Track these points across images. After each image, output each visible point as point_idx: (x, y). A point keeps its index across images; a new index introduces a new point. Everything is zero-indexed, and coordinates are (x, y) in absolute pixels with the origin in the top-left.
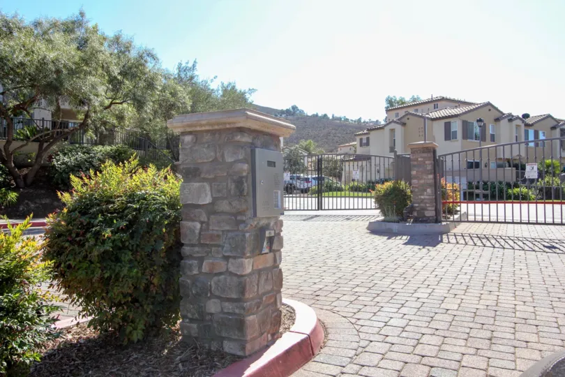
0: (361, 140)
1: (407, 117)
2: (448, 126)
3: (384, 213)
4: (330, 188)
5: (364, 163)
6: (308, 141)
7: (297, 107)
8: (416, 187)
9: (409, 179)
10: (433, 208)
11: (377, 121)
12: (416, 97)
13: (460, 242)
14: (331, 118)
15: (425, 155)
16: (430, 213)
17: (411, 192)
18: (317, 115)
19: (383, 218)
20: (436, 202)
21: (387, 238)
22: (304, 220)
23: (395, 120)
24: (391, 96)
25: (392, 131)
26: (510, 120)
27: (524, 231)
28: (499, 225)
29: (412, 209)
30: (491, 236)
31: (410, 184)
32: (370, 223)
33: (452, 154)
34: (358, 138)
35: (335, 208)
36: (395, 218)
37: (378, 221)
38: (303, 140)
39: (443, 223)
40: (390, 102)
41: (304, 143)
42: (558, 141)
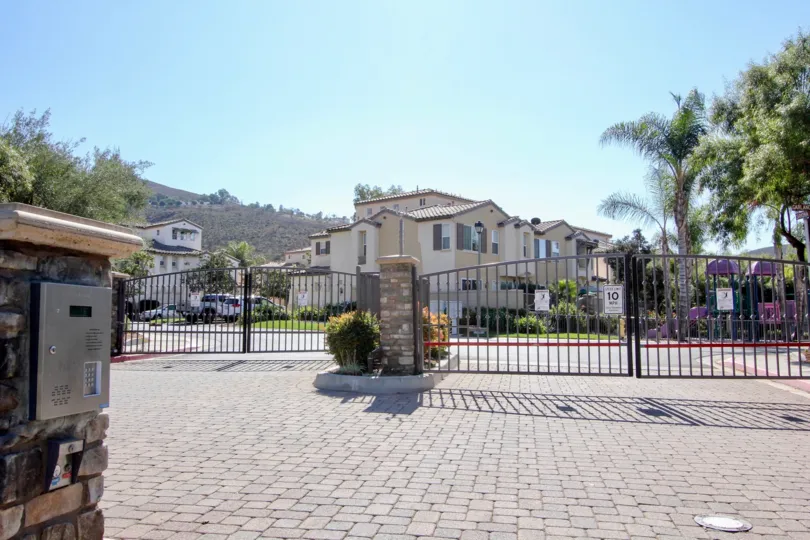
0: (318, 245)
1: (384, 215)
2: (438, 230)
3: (340, 360)
4: (269, 315)
5: (322, 278)
6: (242, 243)
7: (227, 192)
8: (387, 322)
9: (377, 309)
10: (411, 353)
11: (344, 218)
12: (396, 187)
13: (447, 405)
14: (278, 210)
15: (399, 275)
16: (407, 360)
17: (380, 329)
18: (257, 206)
19: (338, 367)
20: (415, 344)
21: (341, 400)
22: (219, 370)
23: (366, 218)
24: (363, 184)
25: (363, 233)
26: (517, 226)
27: (532, 384)
28: (500, 376)
29: (381, 354)
30: (489, 394)
31: (379, 317)
32: (318, 376)
33: (438, 274)
34: (314, 242)
35: (269, 349)
36: (355, 367)
37: (331, 373)
38: (234, 242)
39: (425, 375)
40: (361, 192)
41: (234, 246)
42: (574, 260)
